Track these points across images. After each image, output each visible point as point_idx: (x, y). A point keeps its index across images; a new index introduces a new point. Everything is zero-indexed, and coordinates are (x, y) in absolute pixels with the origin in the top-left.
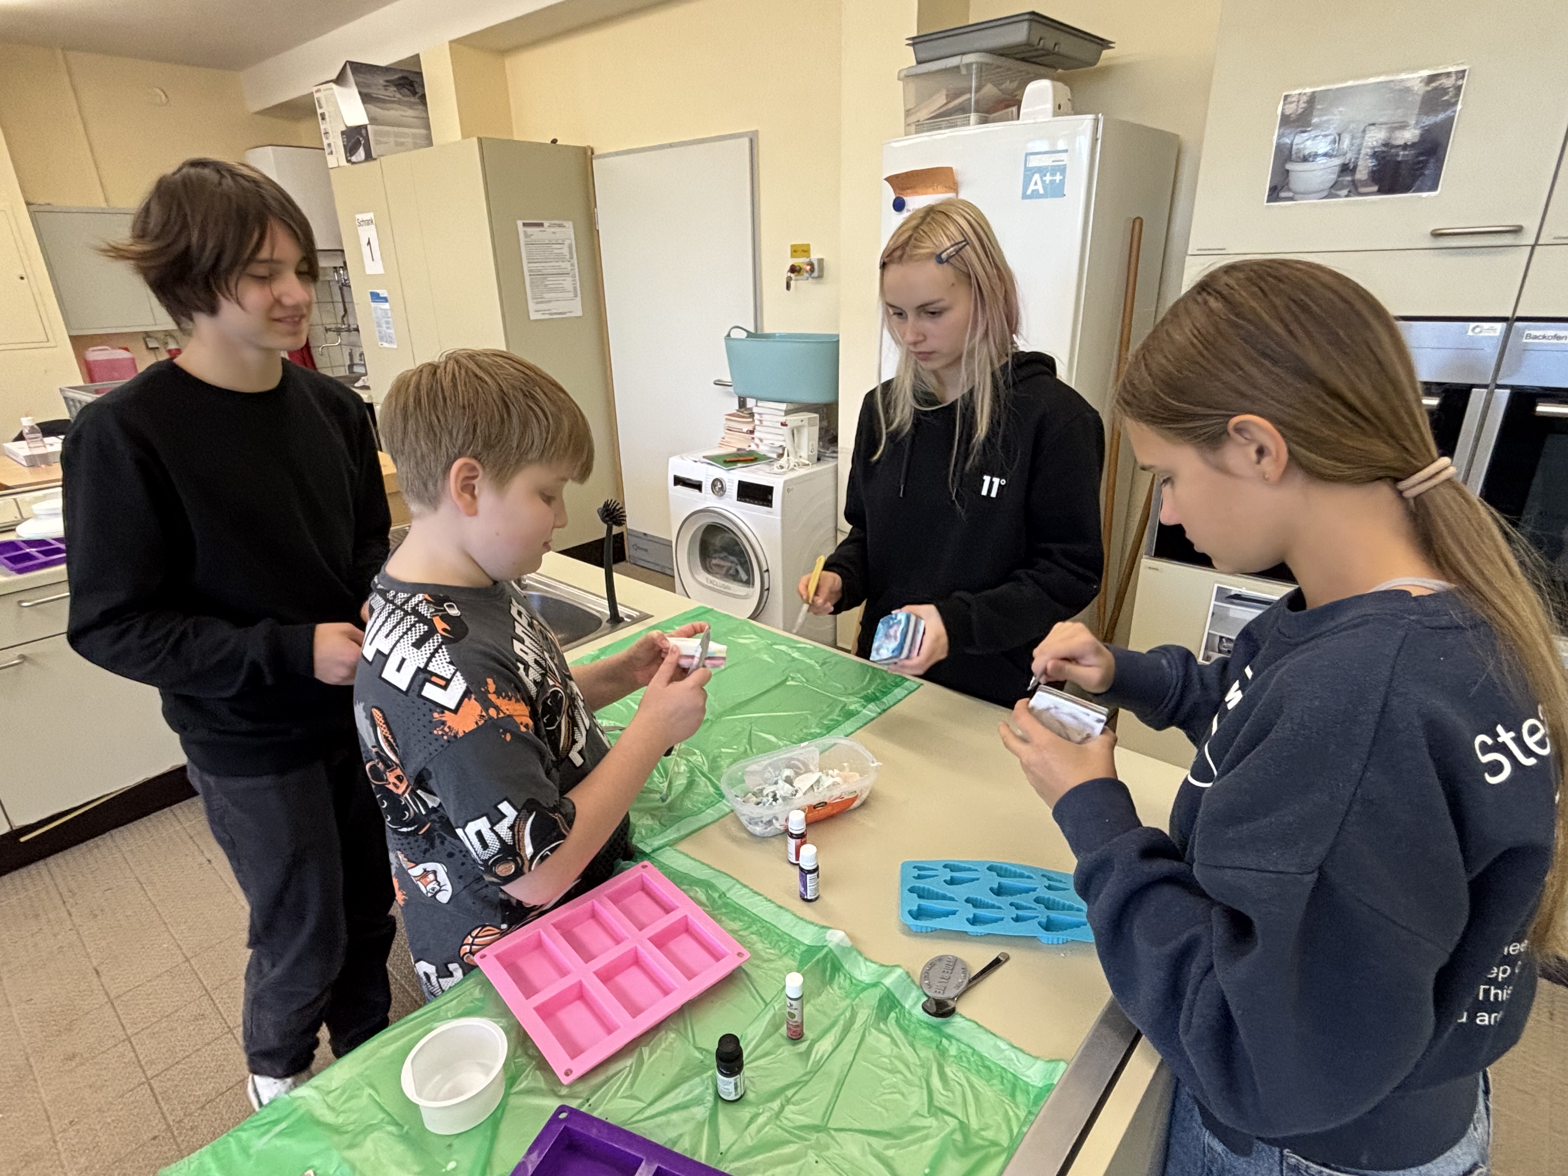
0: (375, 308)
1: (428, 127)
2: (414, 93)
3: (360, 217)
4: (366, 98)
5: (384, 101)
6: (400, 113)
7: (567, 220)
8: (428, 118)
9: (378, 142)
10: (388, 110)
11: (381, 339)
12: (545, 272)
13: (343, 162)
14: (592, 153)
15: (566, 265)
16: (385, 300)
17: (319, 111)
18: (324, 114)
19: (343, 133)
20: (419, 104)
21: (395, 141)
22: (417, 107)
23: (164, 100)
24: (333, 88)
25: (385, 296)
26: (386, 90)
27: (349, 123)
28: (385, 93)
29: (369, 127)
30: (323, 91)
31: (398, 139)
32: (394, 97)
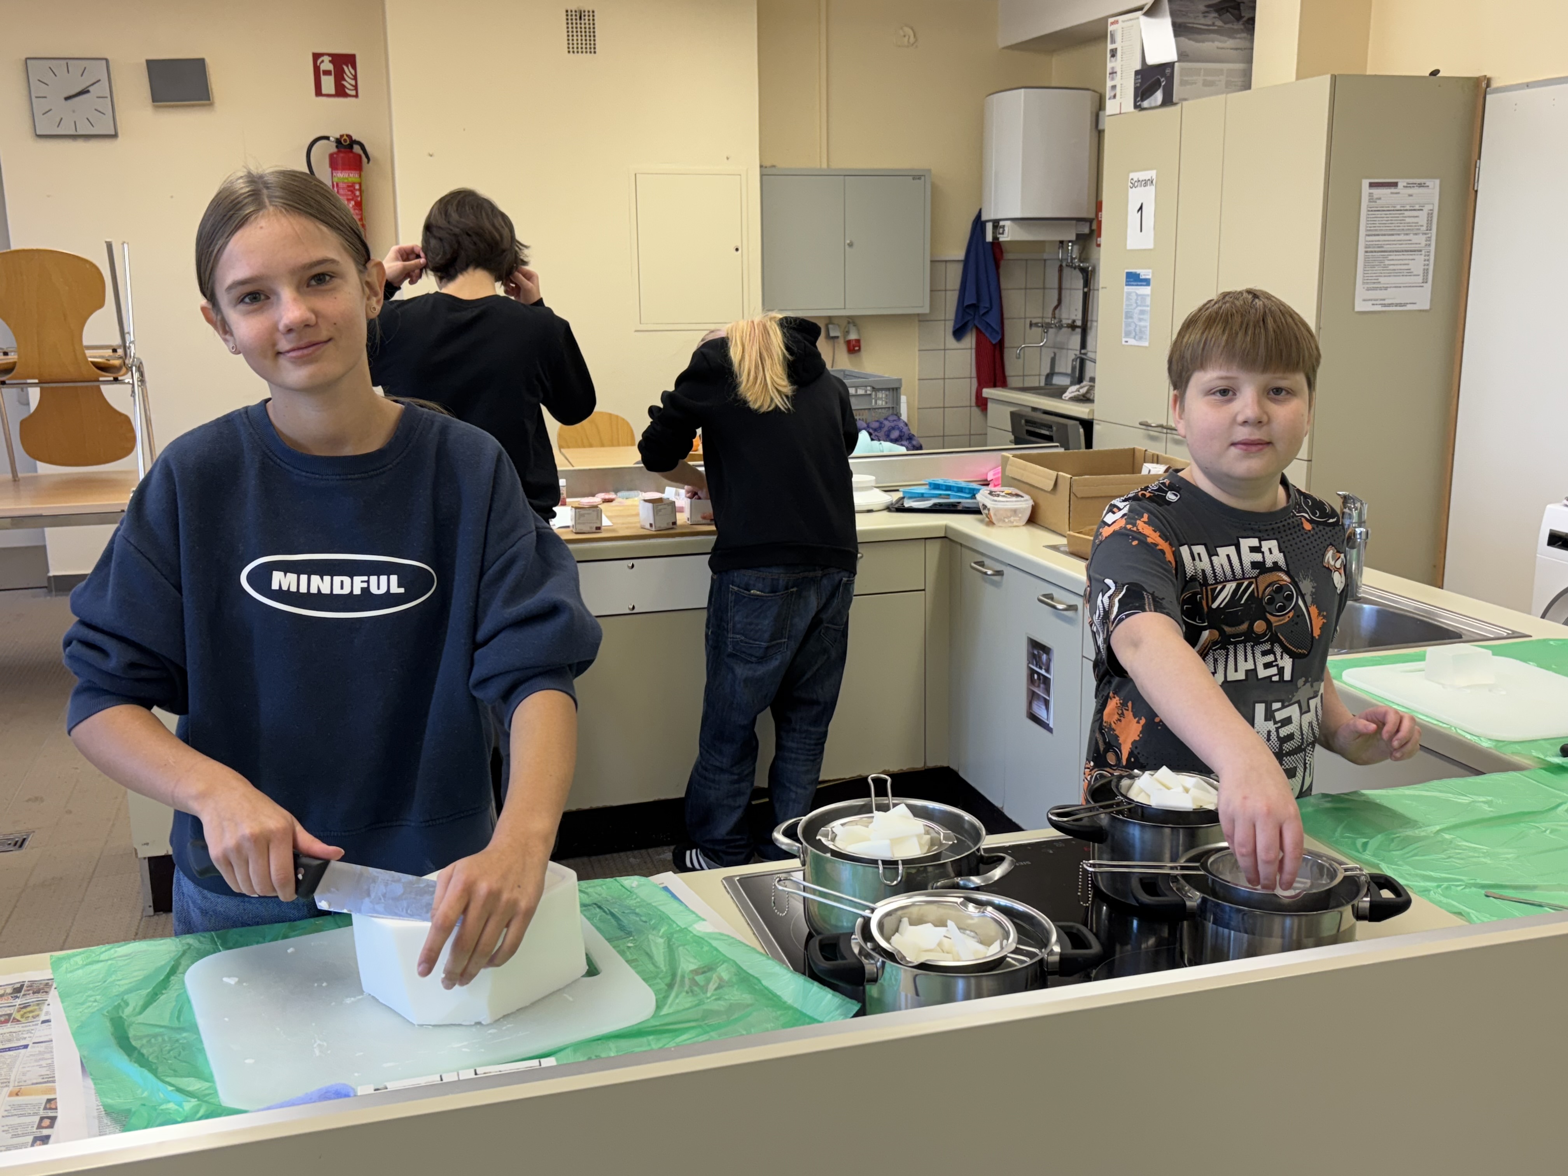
0: (1129, 294)
1: (1249, 61)
2: (1239, 18)
3: (1135, 176)
4: (1179, 29)
5: (1200, 31)
6: (1217, 44)
7: (1432, 177)
8: (1252, 49)
9: (1183, 83)
10: (1203, 41)
11: (1128, 334)
12: (1386, 248)
13: (1131, 108)
14: (1488, 85)
15: (1421, 240)
16: (1147, 282)
17: (1110, 47)
18: (1116, 49)
19: (1137, 73)
20: (1242, 31)
21: (1205, 80)
22: (1238, 36)
23: (912, 40)
24: (1138, 18)
25: (1148, 277)
26: (1205, 17)
27: (1151, 61)
28: (1203, 21)
29: (1176, 64)
30: (1123, 21)
31: (1209, 78)
32: (1213, 25)
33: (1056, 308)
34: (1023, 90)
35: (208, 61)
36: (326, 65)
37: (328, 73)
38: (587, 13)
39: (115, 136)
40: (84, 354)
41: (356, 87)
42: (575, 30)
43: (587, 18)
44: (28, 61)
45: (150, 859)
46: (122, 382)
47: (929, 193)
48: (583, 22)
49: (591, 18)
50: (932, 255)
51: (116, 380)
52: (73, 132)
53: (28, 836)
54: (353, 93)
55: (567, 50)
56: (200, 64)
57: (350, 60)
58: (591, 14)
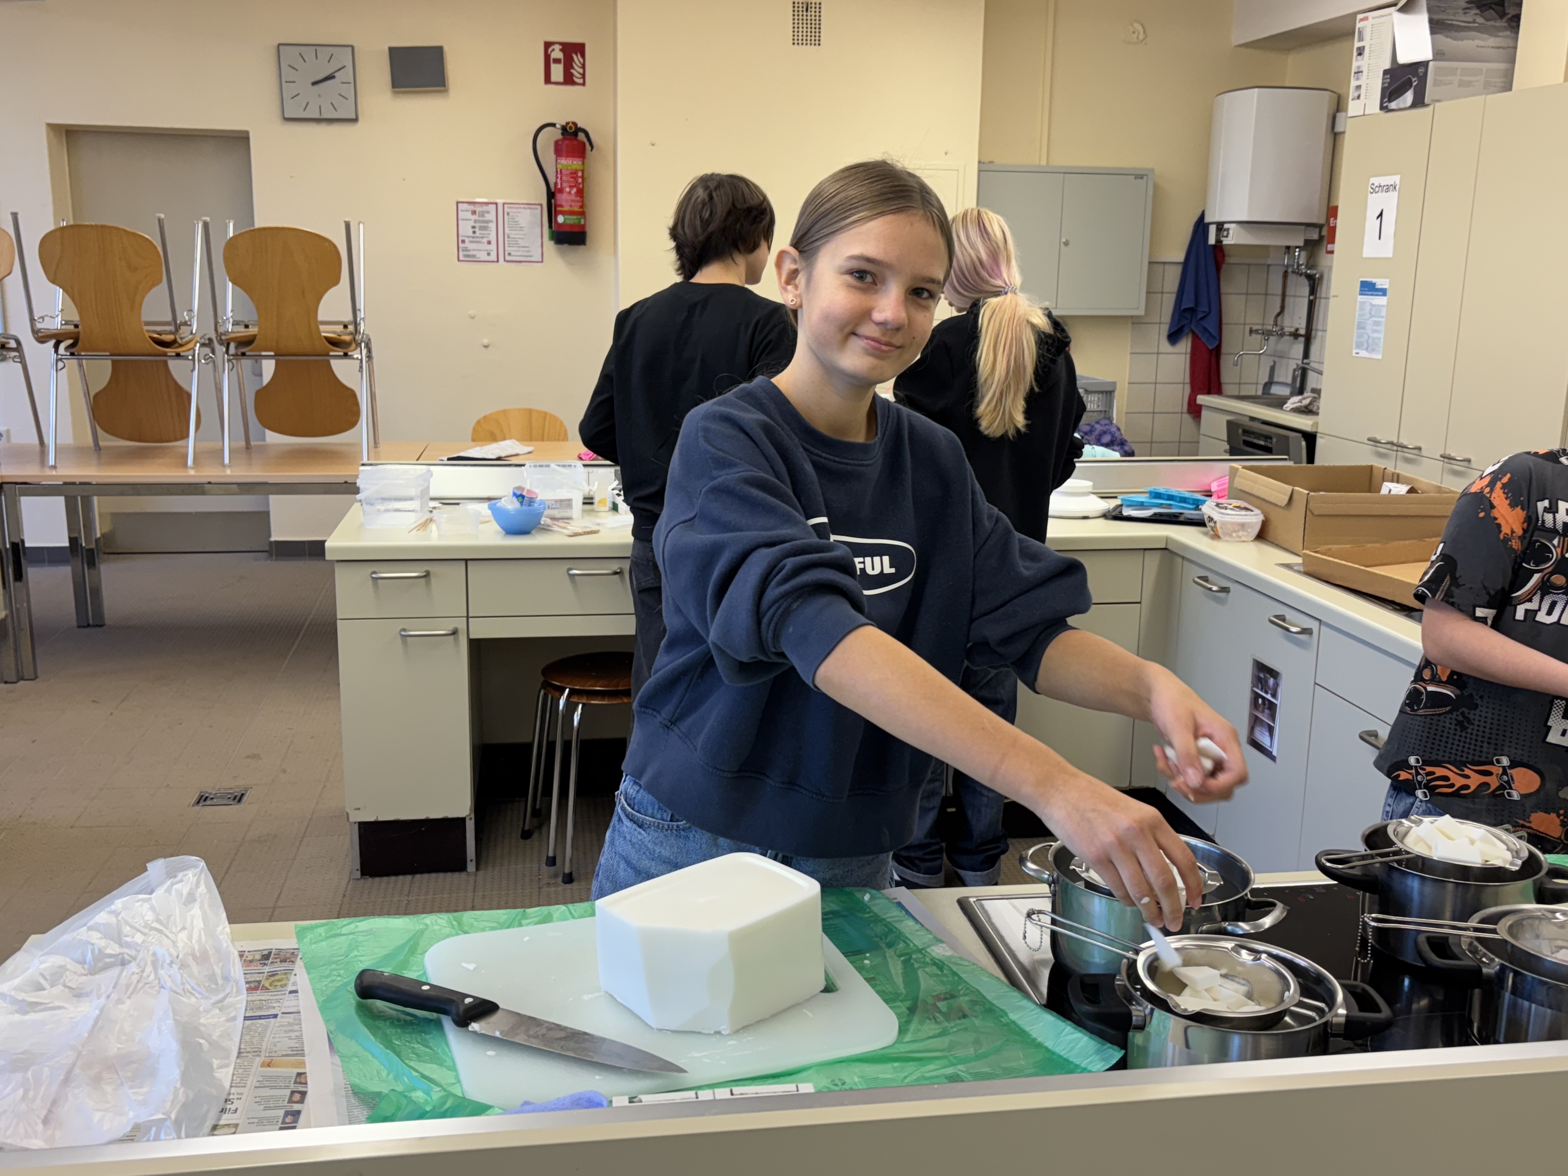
0: (1363, 303)
1: (1512, 60)
2: (1502, 15)
3: (1376, 181)
4: (1436, 26)
5: (1459, 29)
6: (1477, 42)
8: (1516, 48)
9: (1436, 83)
10: (1463, 39)
11: (1359, 346)
13: (1377, 109)
16: (1384, 292)
17: (1357, 44)
18: (1364, 47)
19: (1386, 72)
20: (1505, 29)
21: (1460, 80)
22: (1501, 34)
23: (1141, 37)
24: (1390, 14)
25: (1384, 287)
26: (1465, 13)
27: (1403, 59)
28: (1463, 18)
29: (1431, 64)
30: (1373, 18)
31: (1465, 78)
32: (1474, 22)
33: (1278, 315)
34: (1256, 90)
35: (446, 49)
36: (557, 53)
37: (557, 61)
38: (813, 5)
39: (355, 120)
40: (318, 329)
41: (583, 76)
42: (800, 22)
43: (813, 10)
44: (281, 48)
45: (360, 824)
46: (351, 357)
47: (1151, 192)
48: (809, 13)
49: (818, 10)
50: (1150, 255)
51: (346, 355)
52: (317, 116)
53: (246, 791)
54: (581, 81)
55: (792, 42)
56: (438, 52)
57: (580, 48)
58: (818, 6)
